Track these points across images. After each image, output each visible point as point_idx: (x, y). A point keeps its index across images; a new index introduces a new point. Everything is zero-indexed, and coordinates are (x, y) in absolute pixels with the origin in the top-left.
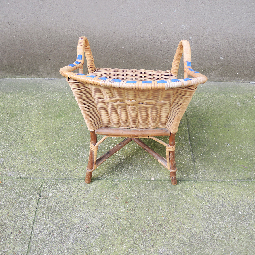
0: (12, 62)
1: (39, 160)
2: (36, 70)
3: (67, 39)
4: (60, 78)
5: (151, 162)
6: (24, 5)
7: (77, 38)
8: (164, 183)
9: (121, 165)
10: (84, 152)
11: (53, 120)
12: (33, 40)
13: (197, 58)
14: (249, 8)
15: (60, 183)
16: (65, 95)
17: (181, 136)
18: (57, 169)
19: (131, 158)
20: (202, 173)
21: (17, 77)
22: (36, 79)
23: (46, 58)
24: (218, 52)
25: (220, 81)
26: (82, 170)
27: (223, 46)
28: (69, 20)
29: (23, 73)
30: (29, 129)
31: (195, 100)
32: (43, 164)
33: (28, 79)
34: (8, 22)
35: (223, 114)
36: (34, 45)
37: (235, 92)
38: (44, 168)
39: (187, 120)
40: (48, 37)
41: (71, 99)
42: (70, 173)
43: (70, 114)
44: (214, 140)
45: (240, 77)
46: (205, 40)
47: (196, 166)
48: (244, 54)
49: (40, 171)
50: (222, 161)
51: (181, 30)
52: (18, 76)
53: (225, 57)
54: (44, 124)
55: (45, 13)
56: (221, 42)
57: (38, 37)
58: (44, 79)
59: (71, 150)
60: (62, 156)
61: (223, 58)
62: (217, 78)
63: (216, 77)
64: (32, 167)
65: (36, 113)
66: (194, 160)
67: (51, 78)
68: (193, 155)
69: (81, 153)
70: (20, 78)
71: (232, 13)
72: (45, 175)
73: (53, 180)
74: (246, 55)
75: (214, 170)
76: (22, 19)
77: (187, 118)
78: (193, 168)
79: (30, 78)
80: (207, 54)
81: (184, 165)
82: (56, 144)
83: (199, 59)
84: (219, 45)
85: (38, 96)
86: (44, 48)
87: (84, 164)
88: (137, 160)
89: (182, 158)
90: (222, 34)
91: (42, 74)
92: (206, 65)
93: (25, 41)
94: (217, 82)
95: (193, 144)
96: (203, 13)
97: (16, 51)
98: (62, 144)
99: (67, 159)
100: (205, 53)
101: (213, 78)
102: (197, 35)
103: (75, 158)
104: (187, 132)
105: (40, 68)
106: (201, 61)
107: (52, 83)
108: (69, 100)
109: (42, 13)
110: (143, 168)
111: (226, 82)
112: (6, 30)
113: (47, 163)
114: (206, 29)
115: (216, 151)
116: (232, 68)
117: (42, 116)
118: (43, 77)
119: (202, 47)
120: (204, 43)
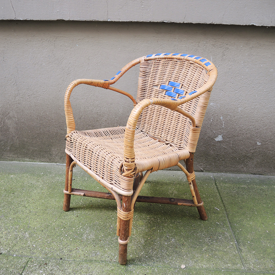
0: (24, 141)
1: (31, 236)
2: (48, 152)
3: (87, 116)
5: (180, 248)
6: (49, 77)
7: (98, 115)
8: (200, 273)
9: (139, 248)
10: (91, 232)
11: (58, 199)
12: (51, 116)
13: (230, 143)
15: (52, 263)
17: (219, 223)
18: (51, 248)
19: (153, 242)
20: (253, 263)
21: (26, 161)
22: (46, 163)
23: (62, 138)
24: (253, 136)
25: (260, 174)
26: (85, 251)
27: (258, 129)
28: (92, 94)
29: (34, 156)
30: (27, 206)
31: (233, 190)
32: (34, 241)
33: (37, 163)
34: (29, 95)
35: (270, 203)
36: (51, 122)
38: (34, 245)
39: (225, 207)
41: (83, 182)
42: (68, 253)
44: (264, 228)
46: (238, 121)
47: (243, 254)
49: (29, 248)
51: (211, 108)
52: (28, 160)
53: (263, 142)
54: (45, 202)
56: (255, 123)
57: (57, 112)
58: (55, 164)
59: (74, 229)
60: (61, 234)
61: (260, 144)
62: (255, 170)
63: (255, 169)
64: (19, 243)
65: (39, 191)
66: (240, 248)
67: (64, 163)
68: (238, 243)
69: (86, 233)
70: (29, 162)
71: (264, 89)
72: (33, 253)
73: (43, 259)
75: (269, 260)
76: (43, 92)
77: (224, 205)
78: (239, 257)
79: (40, 162)
80: (241, 138)
81: (227, 253)
82: (56, 221)
83: (233, 144)
84: (254, 127)
85: (45, 178)
86: (61, 125)
87: (89, 244)
88: (161, 245)
89: (223, 245)
90: (256, 113)
91: (54, 157)
92: (242, 152)
93: (42, 117)
94: (257, 175)
95: (236, 231)
96: (233, 90)
97: (31, 128)
98: (64, 222)
99: (67, 238)
100: (238, 137)
101: (251, 169)
102: (229, 115)
103: (78, 238)
104: (226, 218)
105: (53, 150)
106: (235, 146)
107: (63, 168)
108: (80, 183)
109: (65, 86)
110: (169, 254)
111: (267, 175)
112: (25, 103)
113: (40, 240)
114: (238, 107)
115: (269, 240)
116: (272, 156)
117: (45, 194)
118: (54, 162)
119: (235, 130)
120: (237, 124)
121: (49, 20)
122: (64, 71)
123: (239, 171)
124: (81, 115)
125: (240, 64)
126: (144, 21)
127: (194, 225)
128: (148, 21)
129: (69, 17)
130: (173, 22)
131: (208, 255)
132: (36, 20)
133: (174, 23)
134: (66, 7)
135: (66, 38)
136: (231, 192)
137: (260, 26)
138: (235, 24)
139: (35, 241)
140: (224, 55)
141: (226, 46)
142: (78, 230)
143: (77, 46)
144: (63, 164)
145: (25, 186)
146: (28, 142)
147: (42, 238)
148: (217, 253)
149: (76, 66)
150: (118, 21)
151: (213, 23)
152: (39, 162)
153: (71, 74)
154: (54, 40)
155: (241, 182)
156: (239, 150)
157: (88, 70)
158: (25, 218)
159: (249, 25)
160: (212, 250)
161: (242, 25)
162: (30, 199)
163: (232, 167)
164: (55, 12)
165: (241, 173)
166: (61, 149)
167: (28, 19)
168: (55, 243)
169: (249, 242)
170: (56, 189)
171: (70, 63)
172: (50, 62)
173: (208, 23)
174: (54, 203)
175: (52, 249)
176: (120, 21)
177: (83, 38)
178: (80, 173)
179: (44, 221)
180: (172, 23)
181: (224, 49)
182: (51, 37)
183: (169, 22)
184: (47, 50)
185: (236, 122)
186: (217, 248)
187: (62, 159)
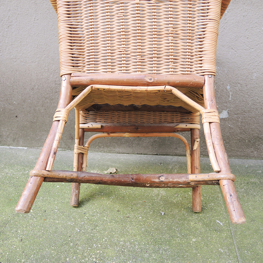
3: (41, 85)
4: (31, 147)
7: (56, 84)
13: (238, 121)
23: (12, 115)
28: (45, 55)
40: (15, 82)
46: (252, 91)
55: (11, 45)
58: (8, 147)
67: (18, 146)
80: (254, 115)
83: (242, 122)
86: (9, 99)
91: (5, 139)
92: (253, 132)
96: (248, 47)
100: (250, 113)
102: (239, 83)
105: (2, 129)
106: (244, 125)
107: (17, 153)
114: (253, 73)
118: (6, 145)
119: (247, 103)
120: (249, 96)
122: (2, 22)
123: (247, 157)
125: (259, 9)
149: (18, 14)
153: (13, 26)
155: (251, 173)
156: (250, 130)
157: (36, 19)
163: (238, 151)
165: (250, 159)
185: (249, 93)
187: (15, 141)
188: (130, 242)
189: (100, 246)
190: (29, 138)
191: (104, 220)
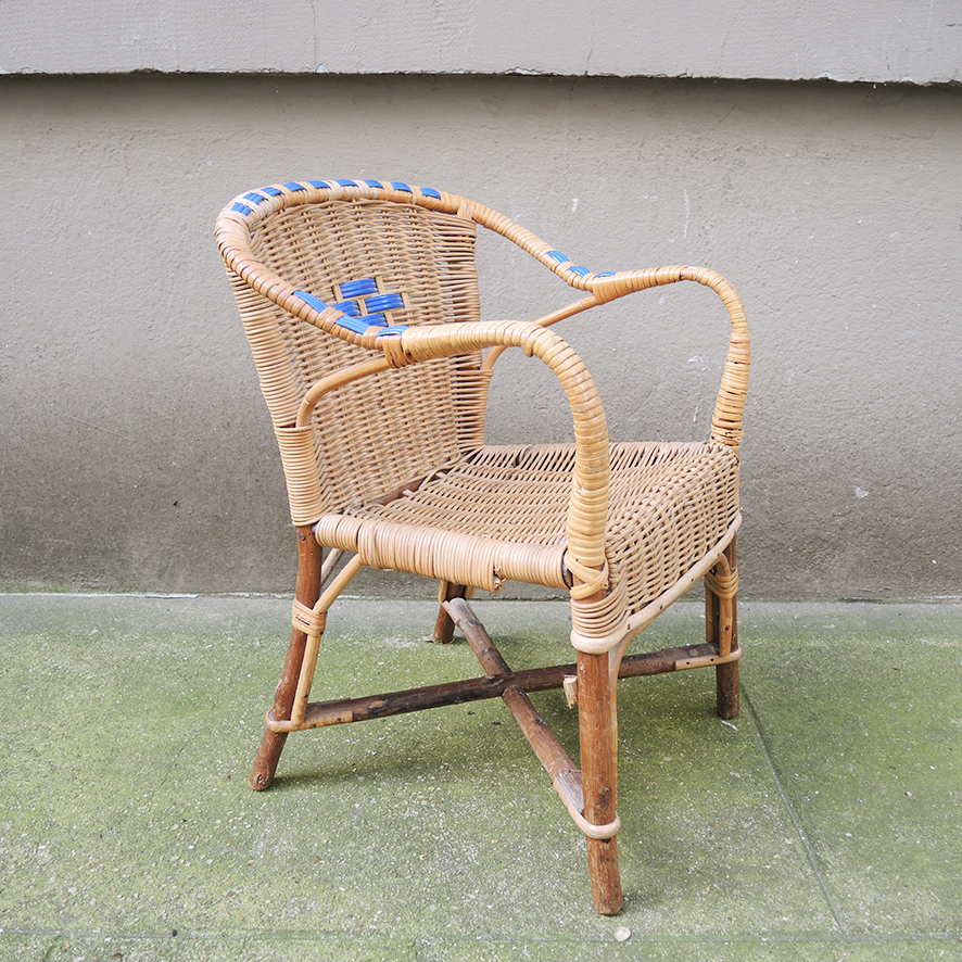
0: (23, 517)
1: (58, 858)
2: (115, 554)
3: (251, 416)
4: (209, 593)
6: (108, 278)
8: (685, 952)
9: (460, 878)
10: (280, 831)
11: (155, 718)
12: (120, 421)
13: (761, 495)
14: (934, 282)
15: (140, 951)
16: (219, 645)
17: (739, 772)
18: (136, 896)
19: (509, 852)
20: (869, 907)
21: (32, 589)
22: (108, 595)
23: (162, 500)
24: (842, 468)
25: (869, 601)
26: (262, 899)
27: (857, 441)
29: (61, 570)
30: (40, 749)
31: (779, 657)
32: (70, 875)
33: (75, 595)
34: (36, 346)
35: (910, 697)
36: (119, 442)
37: (941, 632)
38: (72, 890)
39: (757, 718)
40: (181, 409)
41: (246, 656)
42: (198, 911)
43: (231, 698)
44: (895, 784)
45: (947, 577)
46: (788, 416)
47: (833, 879)
48: (945, 474)
49: (52, 902)
50: (953, 858)
51: (691, 373)
52: (39, 584)
53: (875, 488)
54: (107, 732)
55: (181, 312)
56: (847, 422)
57: (142, 407)
58: (142, 595)
59: (218, 822)
60: (173, 844)
61: (866, 494)
62: (853, 585)
63: (851, 582)
64: (13, 883)
65: (84, 695)
66: (818, 858)
67: (172, 592)
68: (810, 840)
69: (262, 835)
70: (45, 591)
71: (872, 302)
72: (70, 918)
73: (108, 939)
74: (956, 478)
75: (924, 892)
76: (91, 336)
77: (753, 711)
78: (818, 888)
79: (85, 592)
80: (800, 477)
81: (773, 877)
82: (149, 799)
83: (772, 499)
84: (844, 434)
85: (104, 645)
86: (159, 454)
87: (275, 873)
88: (538, 862)
89: (759, 848)
90: (847, 388)
91: (135, 572)
92: (804, 525)
93: (88, 426)
94: (858, 604)
95: (801, 799)
96: (766, 307)
97: (48, 467)
98: (180, 800)
99: (195, 857)
100: (790, 473)
101: (839, 585)
103: (235, 854)
104: (765, 757)
105: (131, 543)
106: (779, 506)
107: (172, 609)
108: (234, 659)
109: (167, 311)
110: (571, 891)
111: (895, 603)
112: (24, 377)
113: (92, 870)
114: (784, 369)
115: (917, 823)
116: (909, 536)
117: (108, 705)
118: (136, 588)
119: (779, 447)
120: (783, 427)
121: (104, 71)
122: (163, 255)
123: (797, 594)
124: (230, 412)
125: (784, 216)
126: (448, 70)
127: (654, 786)
128: (462, 72)
129: (176, 61)
130: (548, 72)
131: (708, 889)
132: (55, 72)
133: (552, 75)
134: (165, 23)
135: (167, 138)
136: (774, 666)
137: (851, 81)
138: (765, 77)
139: (74, 875)
140: (731, 187)
141: (736, 156)
142: (233, 824)
143: (210, 163)
144: (171, 595)
145: (30, 677)
146: (37, 519)
147: (100, 862)
148: (738, 878)
150: (355, 72)
151: (689, 75)
152: (79, 592)
153: (191, 265)
154: (124, 146)
155: (807, 629)
156: (796, 518)
158: (35, 793)
159: (811, 80)
160: (722, 872)
161: (787, 78)
162: (51, 724)
163: (770, 579)
164: (127, 42)
165: (806, 600)
166: (161, 541)
167: (25, 72)
168: (149, 877)
169: (849, 835)
170: (145, 684)
171: (185, 227)
172: (111, 226)
173: (670, 75)
174: (140, 734)
175: (139, 899)
176: (362, 71)
177: (229, 135)
178: (233, 625)
179: (107, 801)
180: (546, 75)
181: (729, 166)
182: (113, 134)
183: (535, 73)
184: (98, 182)
185: (781, 421)
186: (740, 862)
187: (165, 578)
188: (508, 768)
189: (433, 778)
190: (204, 564)
191: (437, 731)
